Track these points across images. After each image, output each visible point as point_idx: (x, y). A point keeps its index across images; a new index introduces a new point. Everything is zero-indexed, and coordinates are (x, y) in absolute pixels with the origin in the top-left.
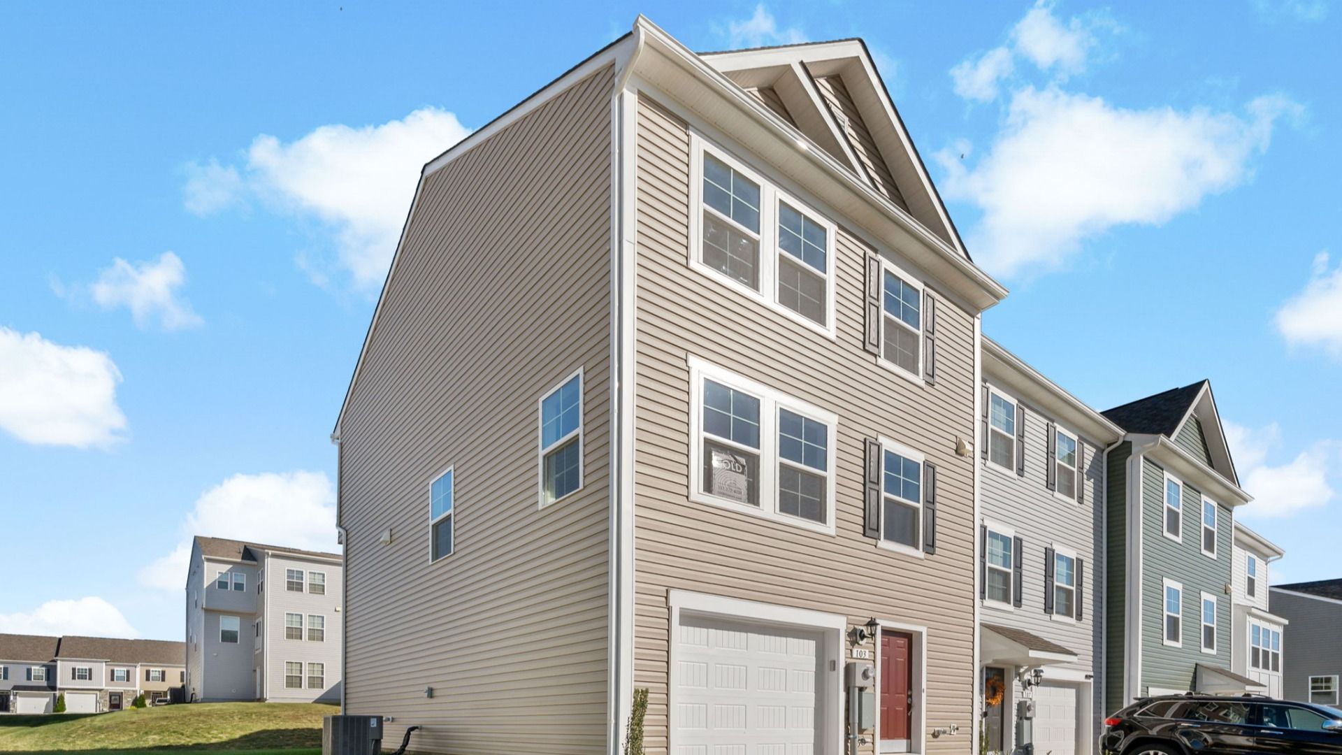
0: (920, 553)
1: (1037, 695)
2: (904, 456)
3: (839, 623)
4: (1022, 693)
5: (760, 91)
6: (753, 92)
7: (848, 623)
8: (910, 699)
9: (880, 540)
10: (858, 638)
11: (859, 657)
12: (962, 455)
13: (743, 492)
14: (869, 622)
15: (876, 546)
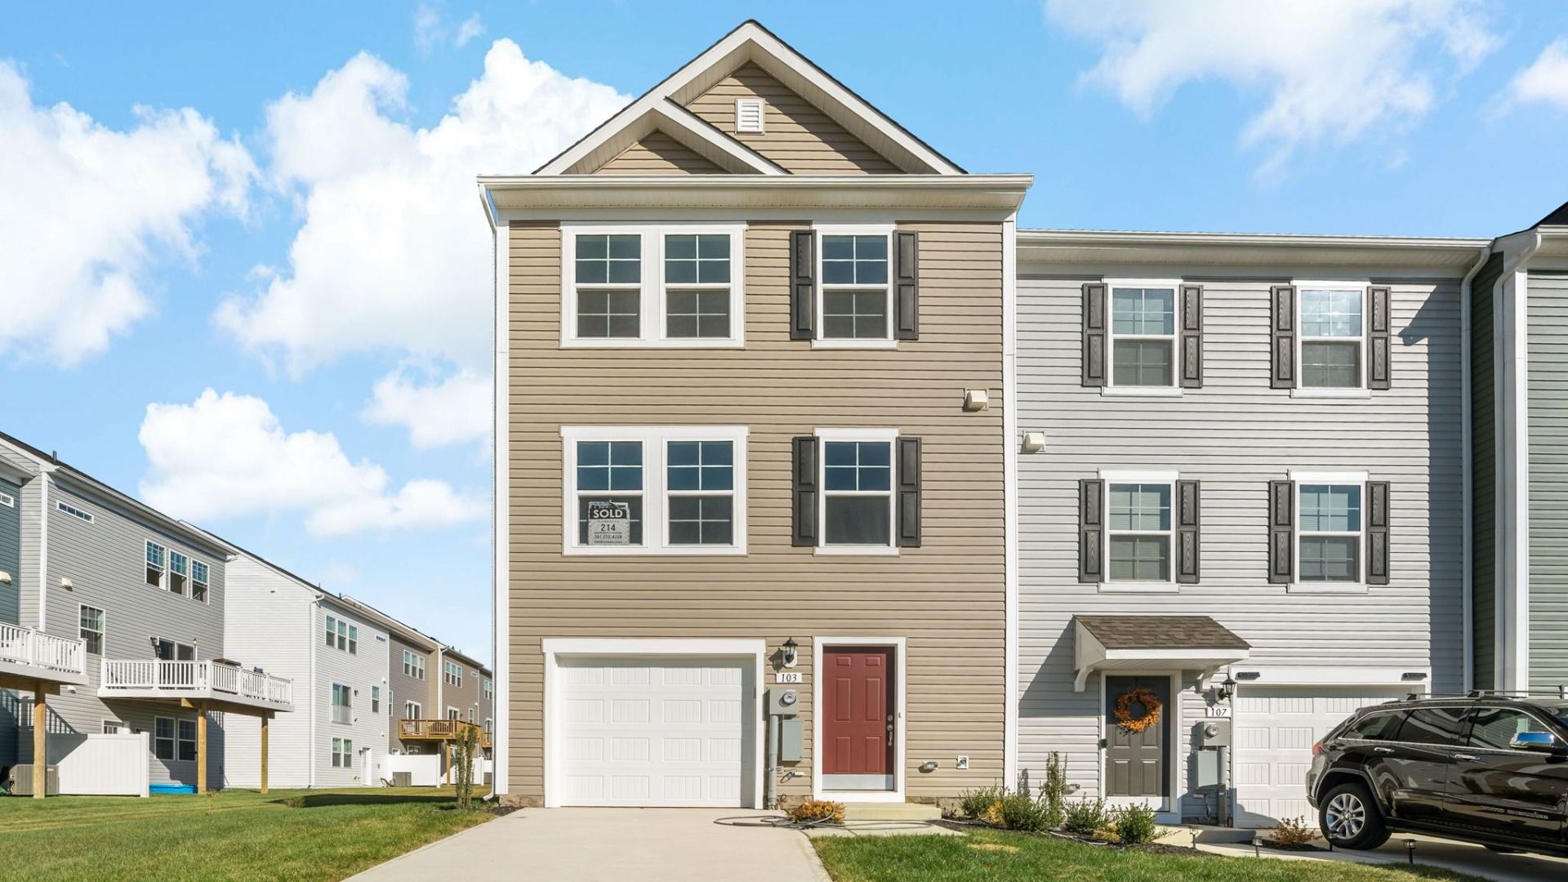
0: (892, 549)
1: (1242, 710)
2: (859, 441)
3: (758, 648)
4: (1206, 709)
5: (641, 143)
6: (635, 148)
7: (769, 646)
8: (890, 727)
9: (818, 546)
10: (784, 661)
11: (785, 681)
12: (976, 410)
13: (624, 536)
14: (788, 641)
15: (813, 554)
